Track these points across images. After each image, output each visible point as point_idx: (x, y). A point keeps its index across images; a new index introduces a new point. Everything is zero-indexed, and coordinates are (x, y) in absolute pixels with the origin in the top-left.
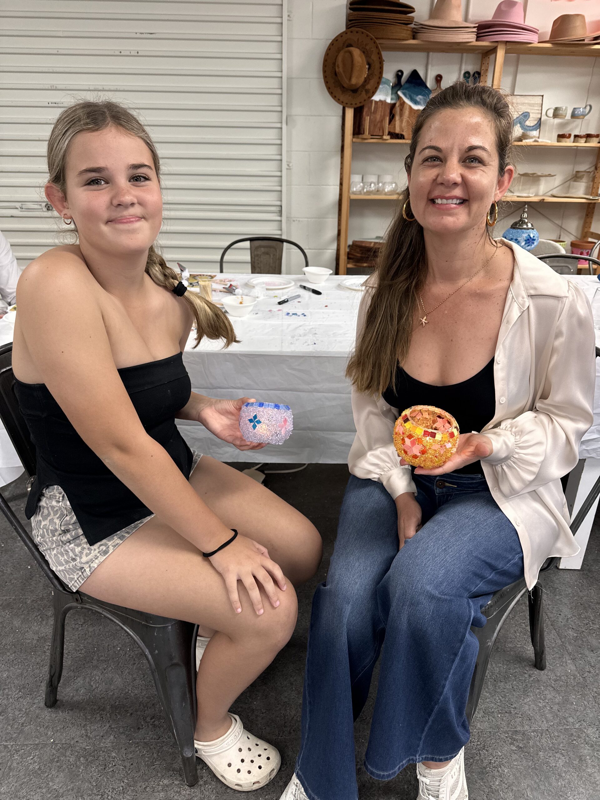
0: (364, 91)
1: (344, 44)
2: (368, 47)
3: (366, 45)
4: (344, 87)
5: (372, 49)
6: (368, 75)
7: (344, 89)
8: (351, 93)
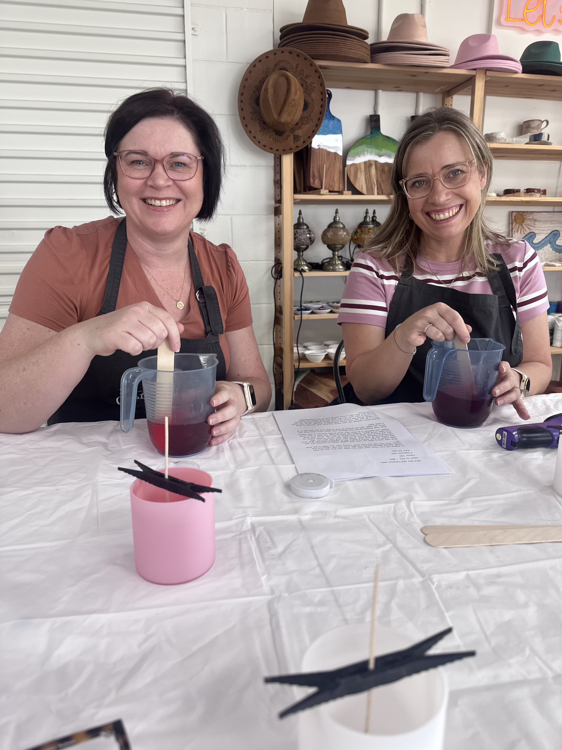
0: (292, 136)
1: (276, 65)
2: (309, 81)
3: (308, 76)
4: (264, 123)
5: (314, 85)
6: (302, 118)
7: (264, 125)
8: (274, 133)
